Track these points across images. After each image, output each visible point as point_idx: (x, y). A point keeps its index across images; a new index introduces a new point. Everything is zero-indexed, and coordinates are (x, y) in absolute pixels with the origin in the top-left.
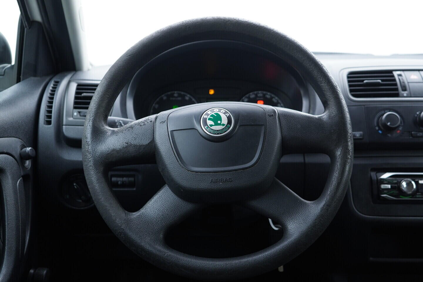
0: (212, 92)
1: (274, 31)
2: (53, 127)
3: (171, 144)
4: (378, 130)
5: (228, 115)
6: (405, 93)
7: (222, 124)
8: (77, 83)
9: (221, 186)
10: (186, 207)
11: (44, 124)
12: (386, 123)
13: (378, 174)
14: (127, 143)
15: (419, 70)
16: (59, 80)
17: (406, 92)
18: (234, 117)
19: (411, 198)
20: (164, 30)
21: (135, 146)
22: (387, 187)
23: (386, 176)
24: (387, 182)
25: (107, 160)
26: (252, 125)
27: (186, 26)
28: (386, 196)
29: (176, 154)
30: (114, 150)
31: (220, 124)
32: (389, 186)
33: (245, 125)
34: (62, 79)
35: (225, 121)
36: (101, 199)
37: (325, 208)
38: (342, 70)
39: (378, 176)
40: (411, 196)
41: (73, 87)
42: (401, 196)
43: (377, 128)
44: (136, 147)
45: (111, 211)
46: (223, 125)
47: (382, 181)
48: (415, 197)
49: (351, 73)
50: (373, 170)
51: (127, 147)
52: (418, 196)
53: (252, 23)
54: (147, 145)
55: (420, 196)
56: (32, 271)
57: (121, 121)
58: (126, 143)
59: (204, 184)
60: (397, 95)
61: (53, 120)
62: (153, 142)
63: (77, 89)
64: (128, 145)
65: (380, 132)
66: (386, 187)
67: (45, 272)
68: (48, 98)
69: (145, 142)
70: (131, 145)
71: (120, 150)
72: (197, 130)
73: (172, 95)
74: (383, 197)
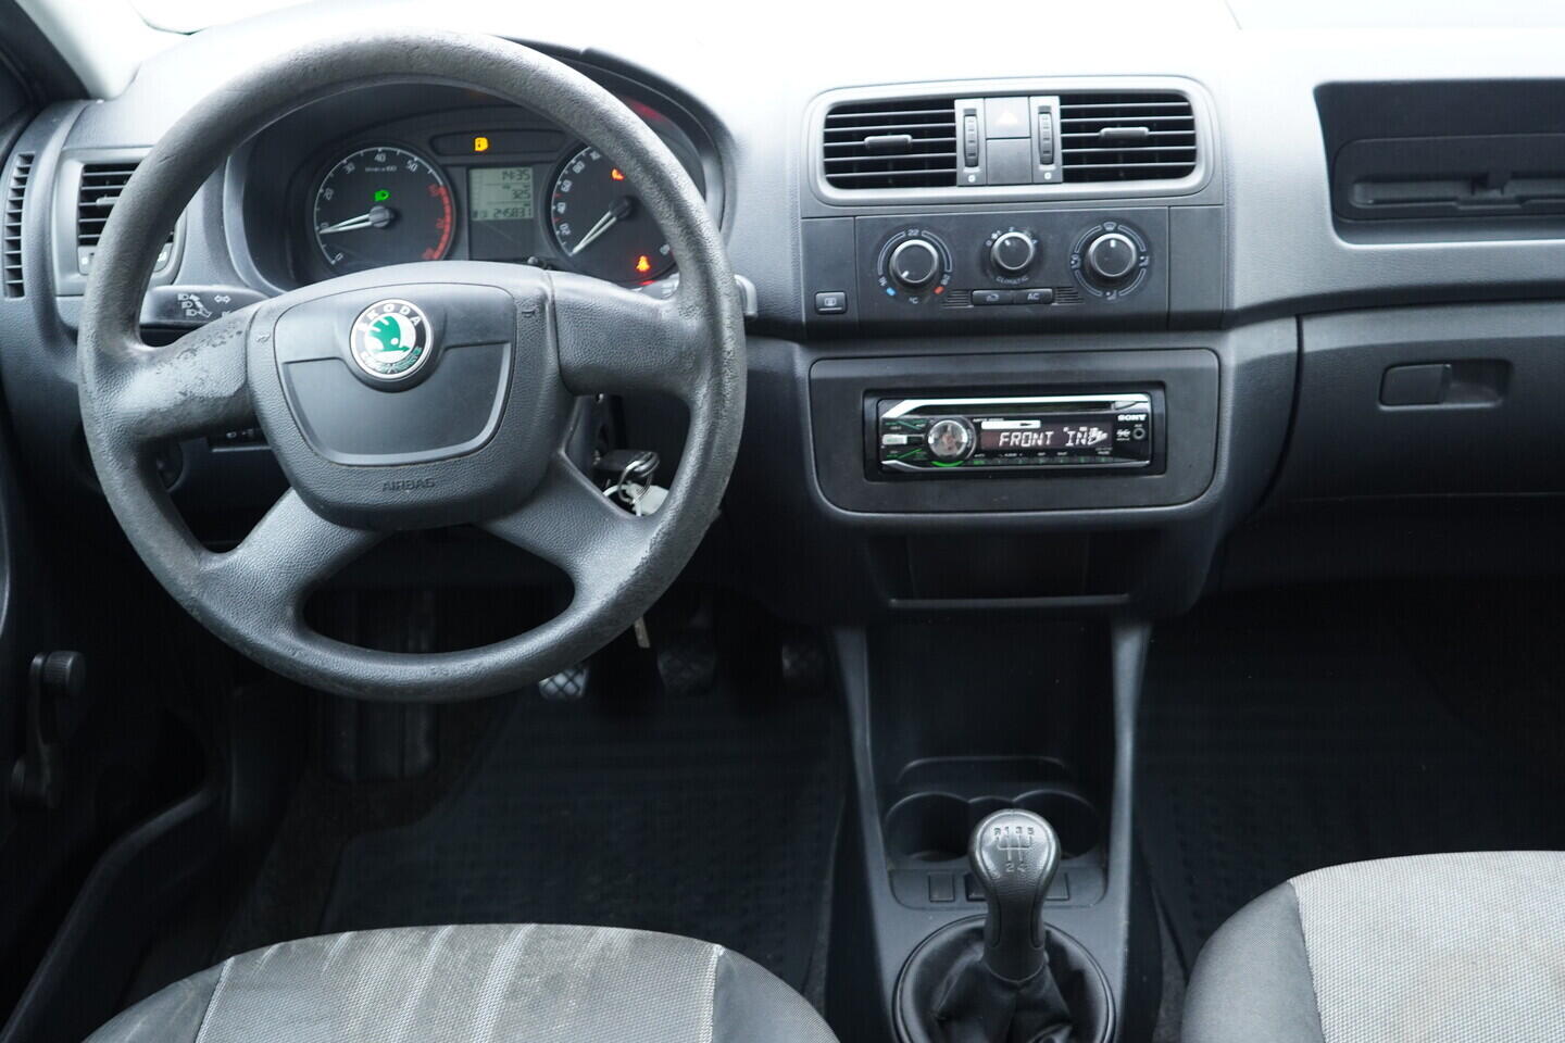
0: (482, 144)
1: (538, 75)
2: (30, 302)
3: (285, 398)
4: (886, 287)
5: (416, 320)
6: (972, 174)
7: (400, 346)
8: (82, 162)
9: (408, 496)
10: (341, 538)
11: (6, 294)
12: (899, 273)
13: (883, 404)
14: (185, 394)
15: (1029, 94)
16: (33, 152)
17: (976, 170)
18: (433, 325)
19: (959, 466)
20: (249, 81)
21: (203, 400)
22: (899, 442)
23: (900, 410)
24: (900, 428)
25: (140, 436)
26: (480, 344)
27: (307, 67)
28: (896, 464)
29: (299, 422)
30: (153, 412)
31: (396, 348)
32: (903, 439)
33: (462, 346)
34: (41, 146)
35: (408, 338)
36: (137, 531)
37: (659, 539)
38: (813, 98)
39: (881, 410)
40: (960, 462)
41: (74, 173)
42: (936, 463)
43: (883, 282)
44: (205, 403)
45: (162, 559)
46: (405, 349)
47: (888, 424)
48: (969, 463)
49: (838, 108)
50: (869, 393)
51: (183, 403)
52: (976, 462)
53: (479, 52)
54: (231, 397)
55: (982, 462)
56: (38, 661)
57: (192, 297)
58: (180, 393)
59: (370, 495)
60: (950, 181)
61: (27, 281)
62: (246, 387)
63: (86, 181)
64: (188, 399)
65: (891, 292)
66: (896, 440)
67: (70, 662)
68: (8, 205)
69: (228, 388)
70: (193, 398)
71: (169, 411)
72: (345, 363)
73: (370, 158)
74: (886, 465)
